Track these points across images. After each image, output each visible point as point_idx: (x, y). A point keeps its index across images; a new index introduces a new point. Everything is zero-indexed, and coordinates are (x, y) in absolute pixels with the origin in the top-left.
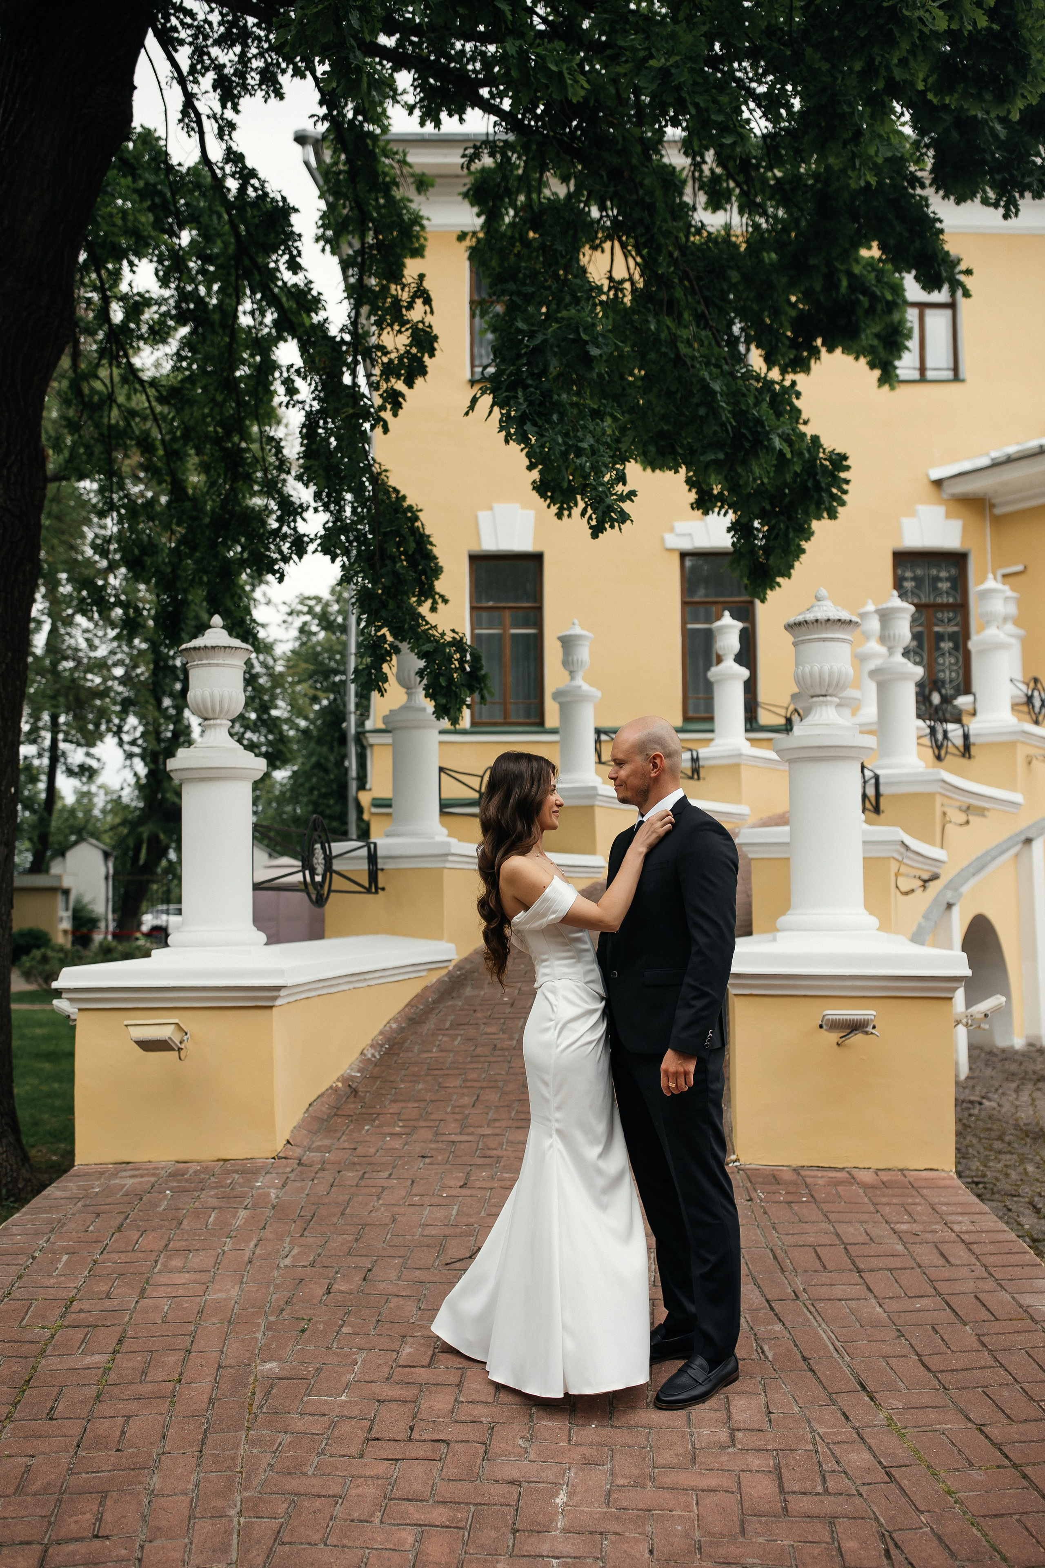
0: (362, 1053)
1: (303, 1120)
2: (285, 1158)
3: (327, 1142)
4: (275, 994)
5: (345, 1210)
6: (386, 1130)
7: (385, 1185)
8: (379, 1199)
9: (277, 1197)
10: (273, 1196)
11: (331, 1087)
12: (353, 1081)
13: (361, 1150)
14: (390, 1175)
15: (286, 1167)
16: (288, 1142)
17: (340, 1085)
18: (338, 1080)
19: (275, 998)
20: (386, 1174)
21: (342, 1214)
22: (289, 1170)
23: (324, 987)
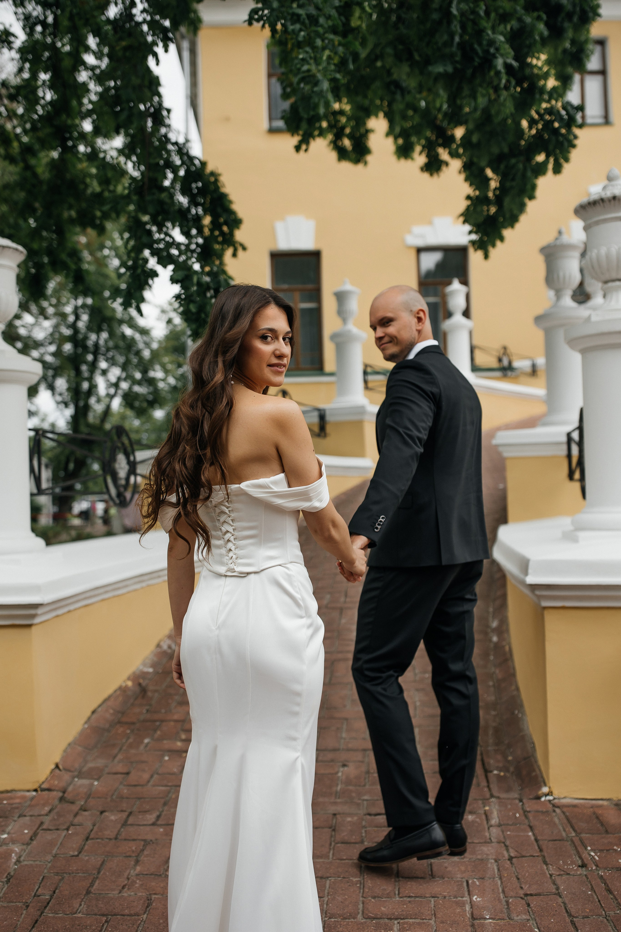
0: (158, 646)
1: (82, 733)
2: (49, 790)
3: (100, 763)
4: (32, 612)
5: (92, 884)
6: (167, 744)
7: (149, 837)
8: (137, 862)
9: (18, 861)
10: (14, 857)
11: (120, 688)
12: (144, 678)
13: (133, 778)
14: (158, 817)
15: (44, 805)
16: (57, 766)
17: (130, 684)
18: (129, 679)
19: (34, 616)
20: (151, 818)
21: (88, 892)
22: (47, 809)
23: (106, 592)
